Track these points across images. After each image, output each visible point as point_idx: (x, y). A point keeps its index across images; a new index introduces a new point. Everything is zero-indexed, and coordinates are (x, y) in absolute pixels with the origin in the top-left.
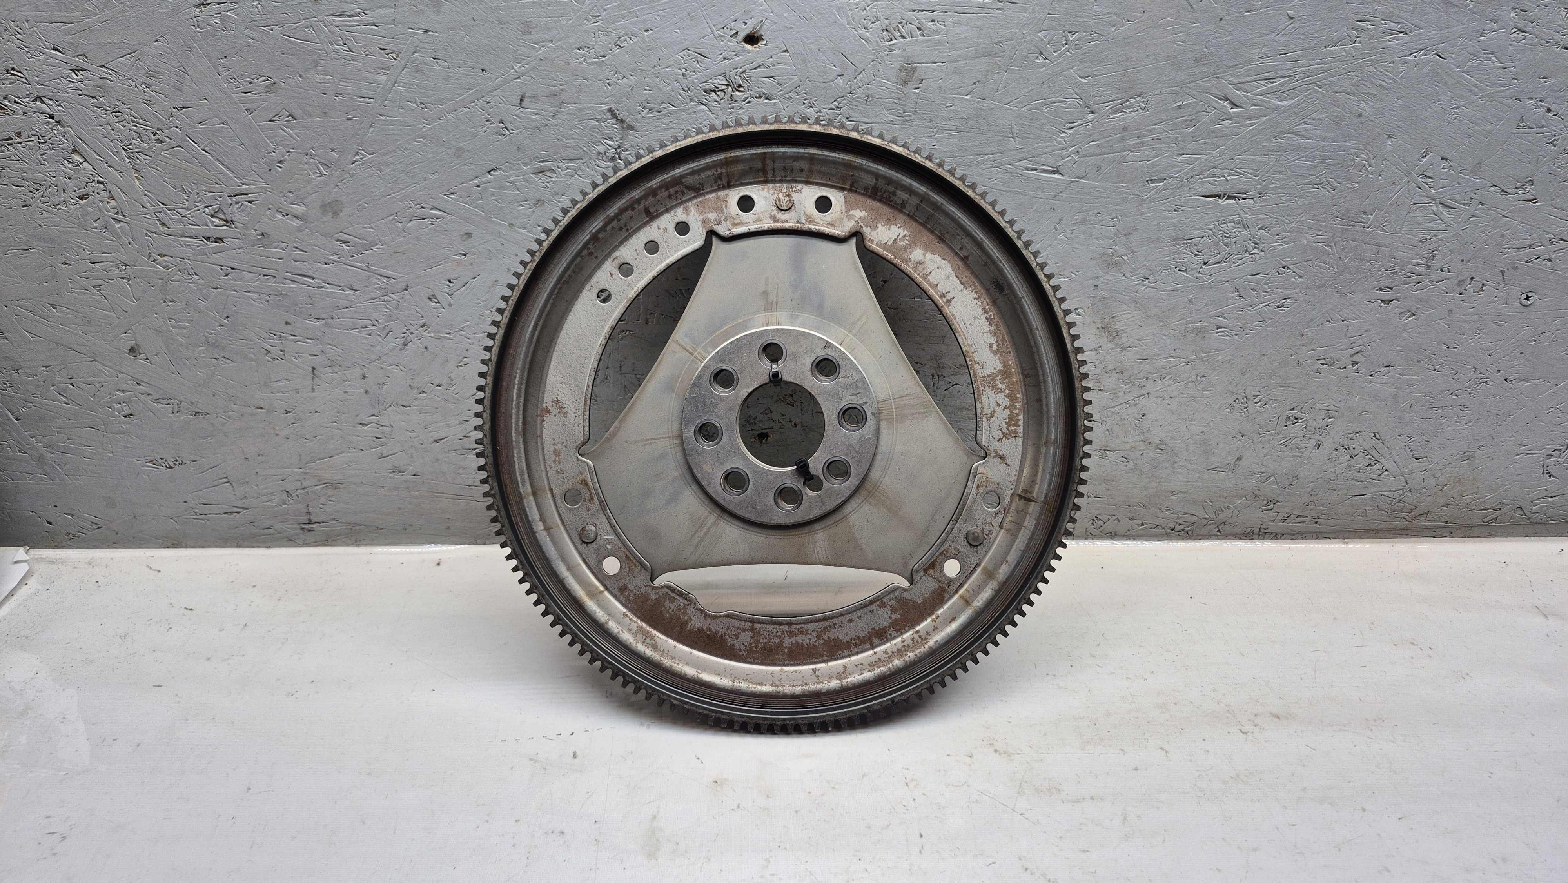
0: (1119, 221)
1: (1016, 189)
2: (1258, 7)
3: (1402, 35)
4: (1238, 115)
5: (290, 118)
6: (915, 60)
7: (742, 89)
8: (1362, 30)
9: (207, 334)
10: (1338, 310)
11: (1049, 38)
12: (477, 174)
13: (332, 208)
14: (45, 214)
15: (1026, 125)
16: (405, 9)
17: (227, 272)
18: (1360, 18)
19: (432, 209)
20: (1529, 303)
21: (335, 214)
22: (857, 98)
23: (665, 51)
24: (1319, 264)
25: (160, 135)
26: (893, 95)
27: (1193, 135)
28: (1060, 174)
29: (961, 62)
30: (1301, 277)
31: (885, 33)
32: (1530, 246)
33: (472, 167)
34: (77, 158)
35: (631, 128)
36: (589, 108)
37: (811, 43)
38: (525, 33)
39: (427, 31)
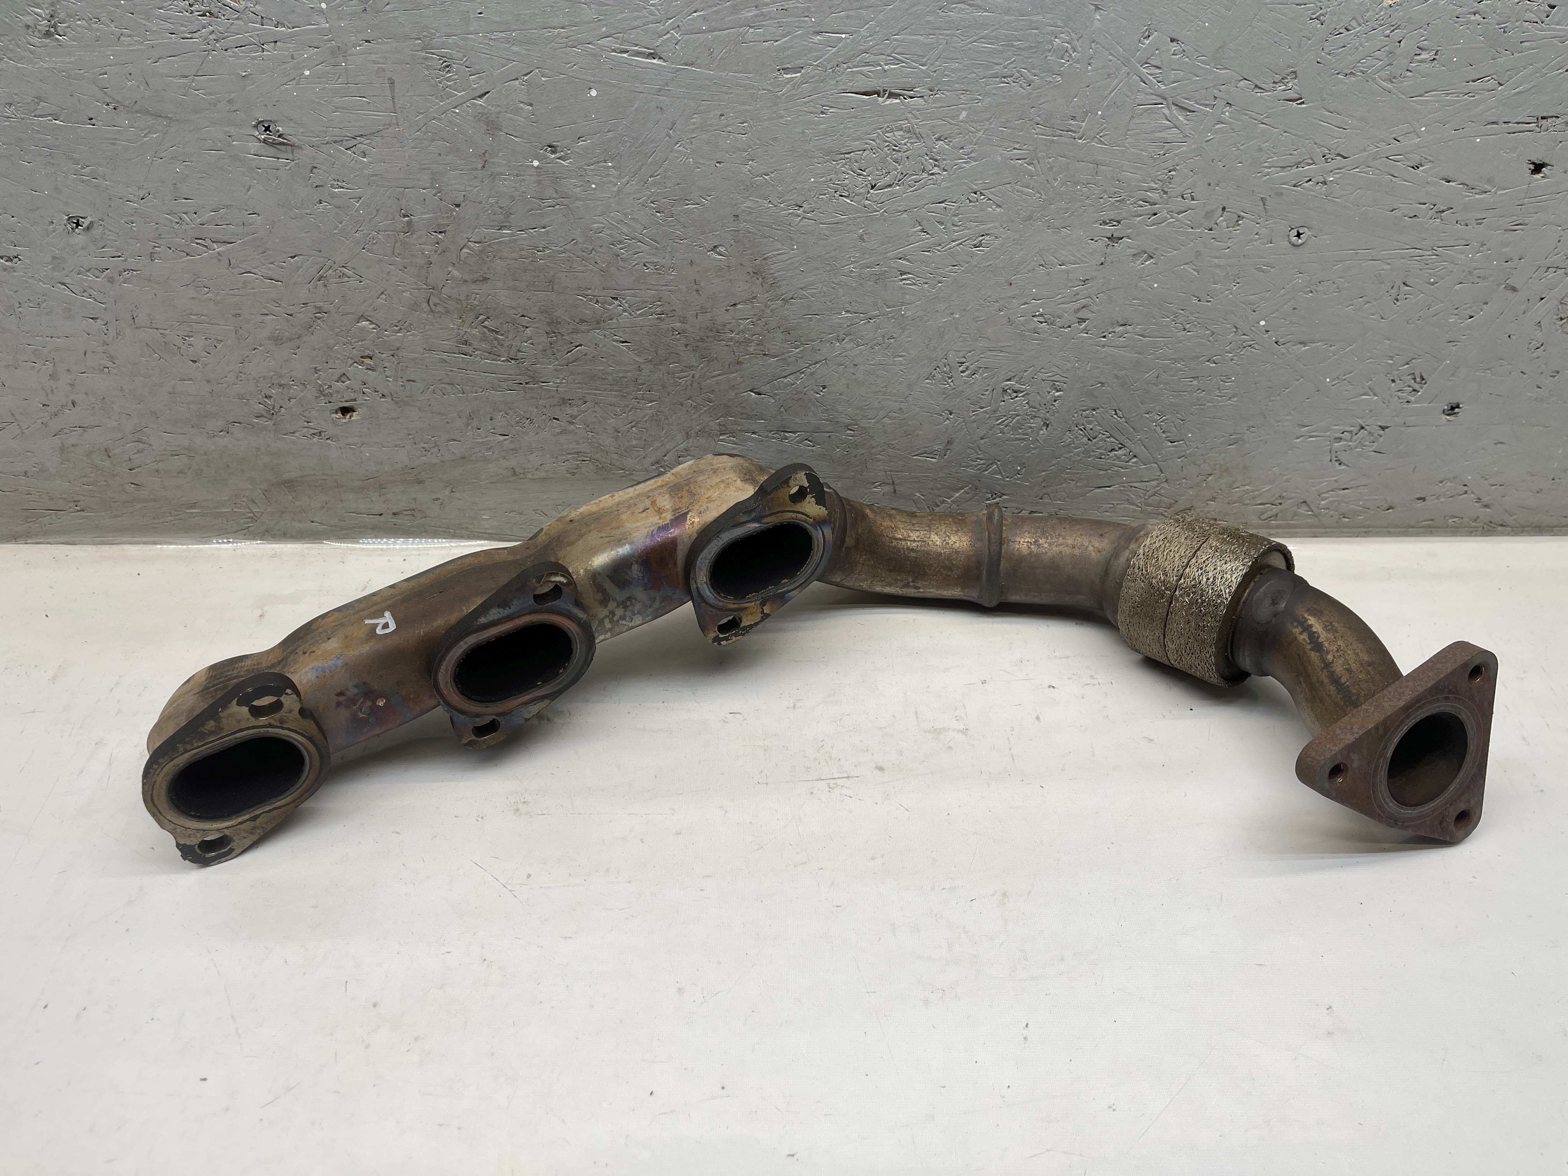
1: (606, 80)
10: (1052, 251)
24: (1021, 189)
28: (660, 58)
30: (999, 206)
32: (1297, 165)
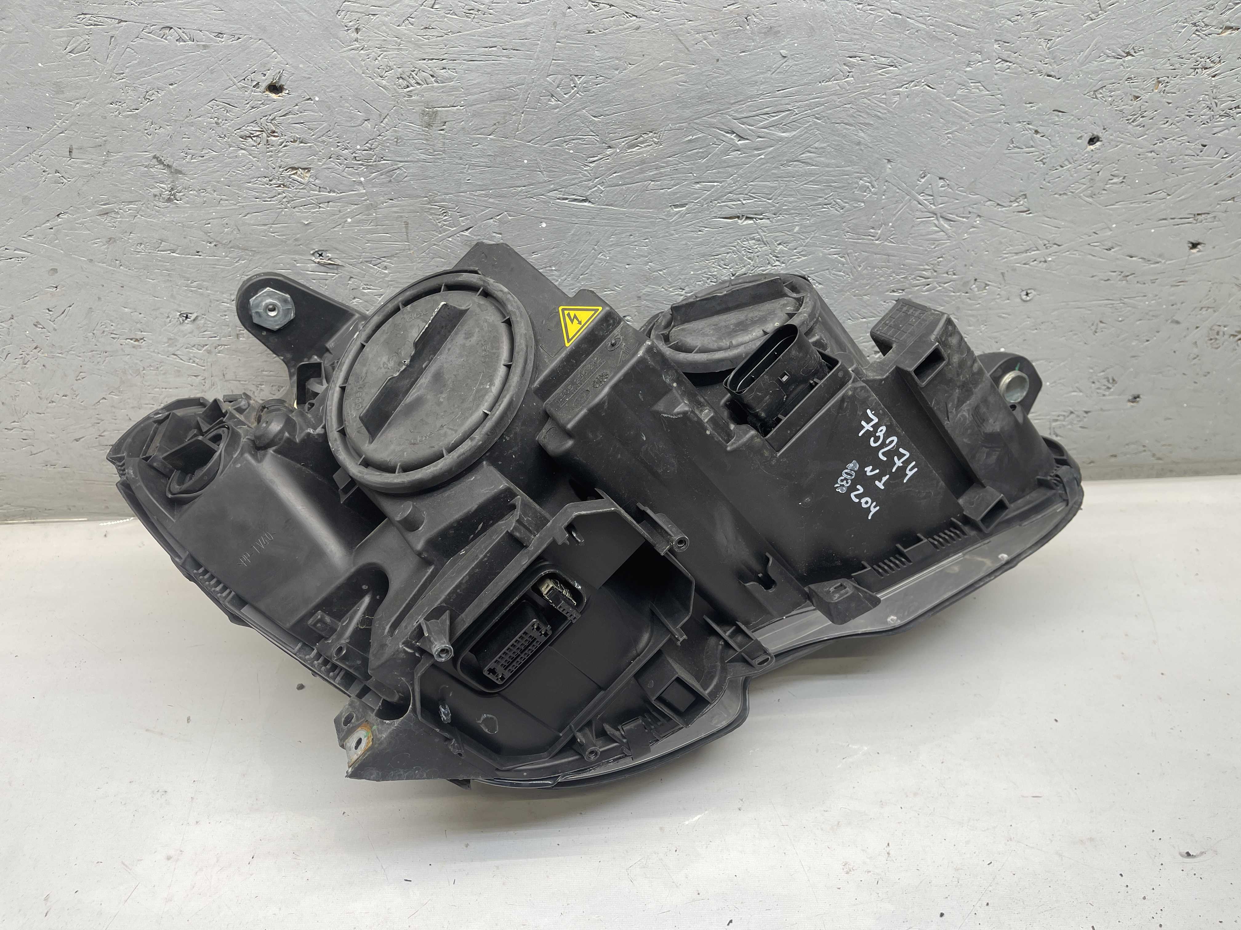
0: (651, 242)
2: (751, 47)
3: (891, 68)
4: (745, 146)
6: (435, 105)
7: (276, 134)
8: (852, 65)
11: (557, 82)
15: (551, 160)
18: (851, 54)
20: (1028, 298)
22: (387, 139)
23: (194, 102)
26: (421, 137)
27: (707, 165)
29: (478, 106)
31: (401, 80)
35: (180, 172)
37: (332, 91)
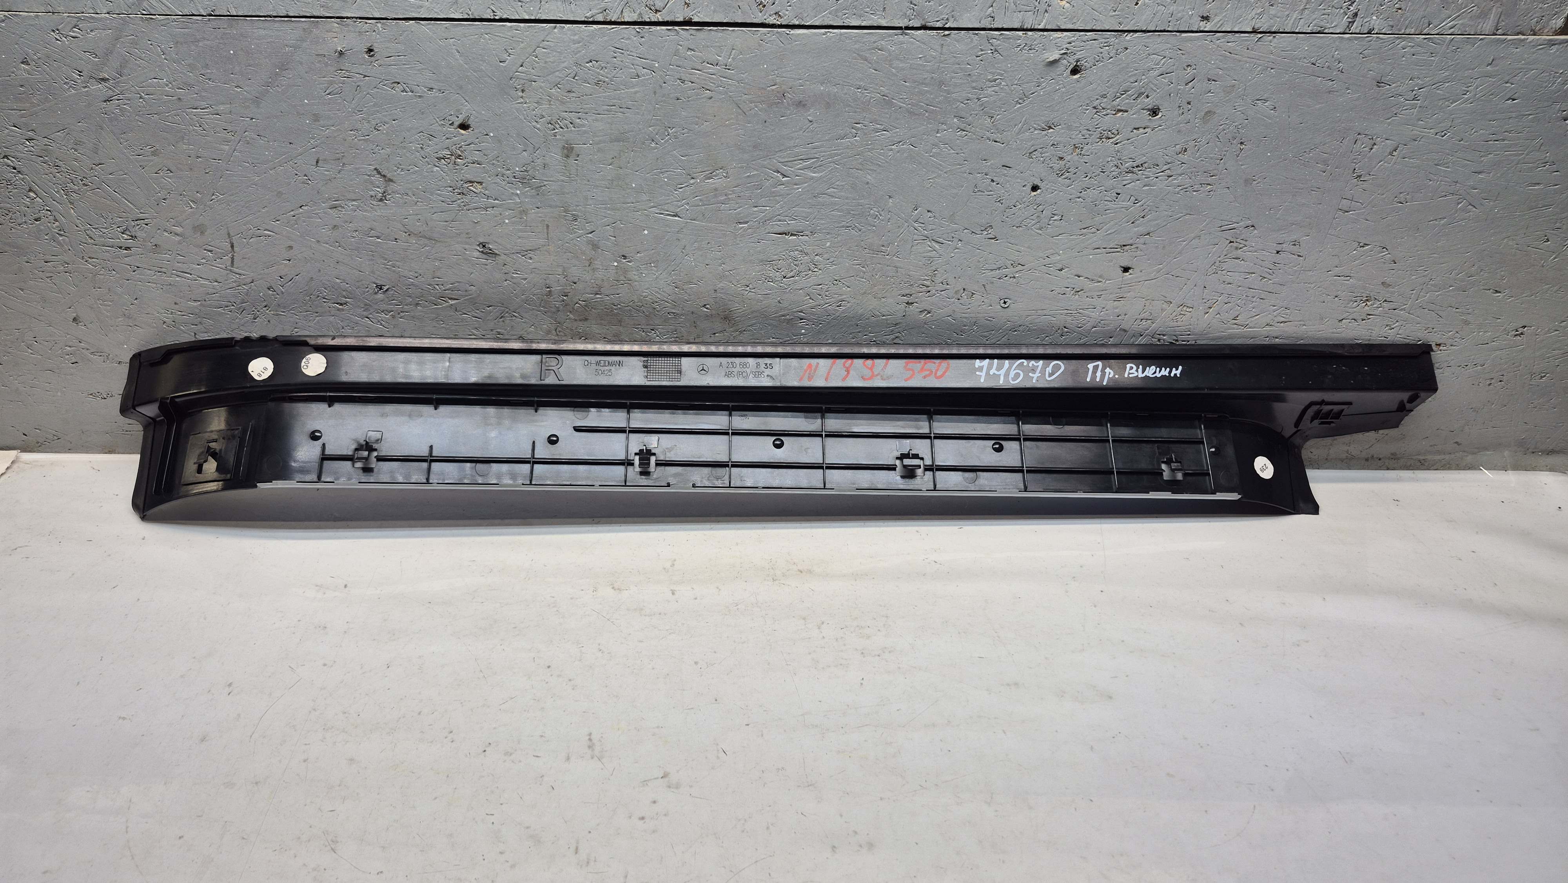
5: (169, 172)
9: (123, 310)
12: (293, 209)
13: (200, 229)
14: (13, 230)
16: (237, 105)
17: (134, 269)
19: (265, 230)
21: (202, 233)
25: (85, 181)
33: (288, 204)
34: (32, 194)
36: (362, 168)
38: (315, 121)
39: (252, 119)
